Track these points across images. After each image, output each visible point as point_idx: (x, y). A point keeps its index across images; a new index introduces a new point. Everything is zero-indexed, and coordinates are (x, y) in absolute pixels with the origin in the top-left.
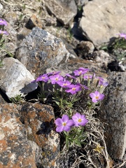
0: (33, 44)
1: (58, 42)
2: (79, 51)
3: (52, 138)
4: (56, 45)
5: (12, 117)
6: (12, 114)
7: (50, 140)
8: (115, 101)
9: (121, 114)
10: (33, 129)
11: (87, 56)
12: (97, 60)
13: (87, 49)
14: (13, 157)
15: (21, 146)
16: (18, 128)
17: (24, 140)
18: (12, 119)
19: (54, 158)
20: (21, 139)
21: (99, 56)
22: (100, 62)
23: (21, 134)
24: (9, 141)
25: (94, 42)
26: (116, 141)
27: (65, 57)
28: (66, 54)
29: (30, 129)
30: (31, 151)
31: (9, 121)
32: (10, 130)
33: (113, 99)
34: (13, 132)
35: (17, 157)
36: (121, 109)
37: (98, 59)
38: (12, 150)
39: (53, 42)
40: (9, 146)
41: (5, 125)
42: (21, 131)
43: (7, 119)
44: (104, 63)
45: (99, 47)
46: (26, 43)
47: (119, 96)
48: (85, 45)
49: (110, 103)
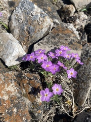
0: (22, 17)
1: (44, 17)
2: (62, 14)
3: (39, 98)
4: (41, 19)
5: (12, 83)
6: (11, 80)
7: (37, 99)
8: (85, 68)
9: (87, 79)
10: (26, 90)
11: (68, 20)
12: (77, 23)
13: (69, 12)
14: (15, 110)
15: (19, 103)
16: (16, 90)
17: (21, 99)
18: (12, 84)
19: (40, 109)
20: (19, 98)
21: (79, 18)
22: (79, 25)
23: (18, 95)
24: (12, 100)
25: (76, 5)
26: (81, 96)
27: (50, 28)
28: (50, 26)
29: (24, 91)
30: (25, 106)
31: (10, 86)
32: (11, 93)
33: (84, 67)
34: (13, 94)
35: (17, 110)
36: (88, 75)
37: (78, 21)
38: (14, 106)
39: (39, 16)
40: (12, 104)
41: (7, 89)
42: (18, 92)
43: (8, 85)
44: (82, 26)
45: (80, 9)
46: (17, 15)
47: (88, 65)
48: (68, 9)
49: (81, 69)
